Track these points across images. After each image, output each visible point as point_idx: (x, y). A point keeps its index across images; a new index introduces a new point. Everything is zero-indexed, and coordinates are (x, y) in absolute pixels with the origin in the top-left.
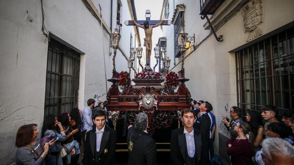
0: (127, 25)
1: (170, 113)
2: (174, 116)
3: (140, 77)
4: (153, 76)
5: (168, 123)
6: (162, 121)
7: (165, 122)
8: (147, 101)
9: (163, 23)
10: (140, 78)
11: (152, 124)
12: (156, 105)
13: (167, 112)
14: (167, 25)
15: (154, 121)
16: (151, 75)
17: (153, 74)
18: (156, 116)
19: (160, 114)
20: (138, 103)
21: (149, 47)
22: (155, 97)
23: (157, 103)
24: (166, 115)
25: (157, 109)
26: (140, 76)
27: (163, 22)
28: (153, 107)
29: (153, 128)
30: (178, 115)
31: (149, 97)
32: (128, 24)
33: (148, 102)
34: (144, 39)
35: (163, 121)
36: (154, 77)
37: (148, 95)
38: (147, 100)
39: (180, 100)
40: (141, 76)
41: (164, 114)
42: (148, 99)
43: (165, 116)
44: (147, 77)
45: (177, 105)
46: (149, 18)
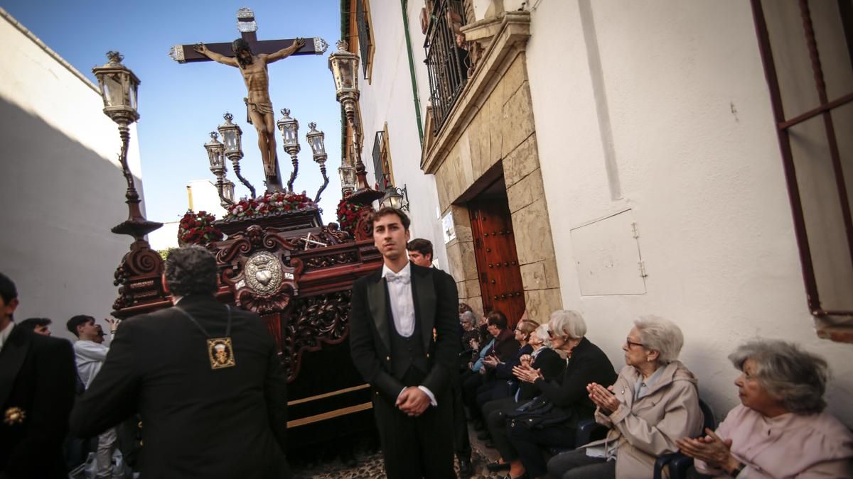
0: (180, 62)
1: (340, 300)
3: (239, 212)
4: (280, 203)
5: (340, 330)
6: (318, 327)
7: (331, 329)
8: (259, 274)
9: (299, 49)
10: (241, 215)
11: (288, 343)
12: (290, 280)
13: (332, 297)
14: (313, 53)
15: (294, 332)
16: (276, 201)
17: (279, 199)
18: (299, 314)
19: (308, 307)
20: (232, 286)
21: (264, 122)
22: (285, 257)
23: (292, 275)
24: (330, 307)
25: (296, 294)
26: (238, 209)
27: (299, 44)
28: (282, 291)
29: (295, 354)
31: (264, 260)
32: (182, 58)
33: (264, 275)
34: (246, 100)
35: (323, 325)
36: (284, 206)
37: (259, 257)
38: (257, 270)
39: (364, 254)
40: (241, 209)
41: (323, 304)
42: (261, 266)
43: (325, 310)
44: (263, 208)
45: (356, 270)
46: (253, 34)
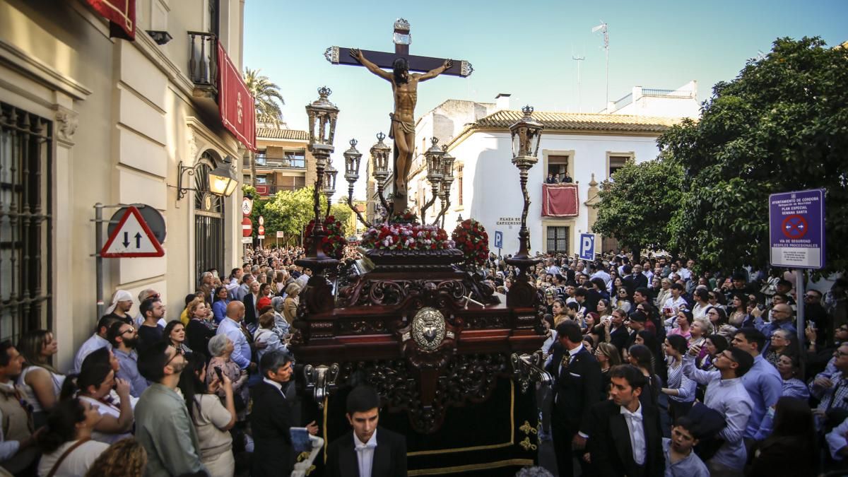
0: (333, 63)
2: (500, 367)
3: (390, 245)
4: (429, 241)
5: (483, 391)
6: (466, 384)
7: (476, 388)
9: (447, 69)
10: (391, 248)
11: (437, 396)
12: (451, 339)
13: (482, 358)
14: (460, 75)
16: (423, 237)
17: (427, 236)
18: (452, 370)
19: (461, 365)
20: (399, 339)
21: (407, 142)
22: (450, 316)
25: (454, 353)
26: (389, 241)
27: (448, 65)
28: (443, 348)
30: (513, 364)
32: (337, 60)
34: (391, 114)
35: (470, 384)
36: (432, 245)
43: (475, 371)
44: (412, 245)
45: (511, 336)
46: (406, 47)
